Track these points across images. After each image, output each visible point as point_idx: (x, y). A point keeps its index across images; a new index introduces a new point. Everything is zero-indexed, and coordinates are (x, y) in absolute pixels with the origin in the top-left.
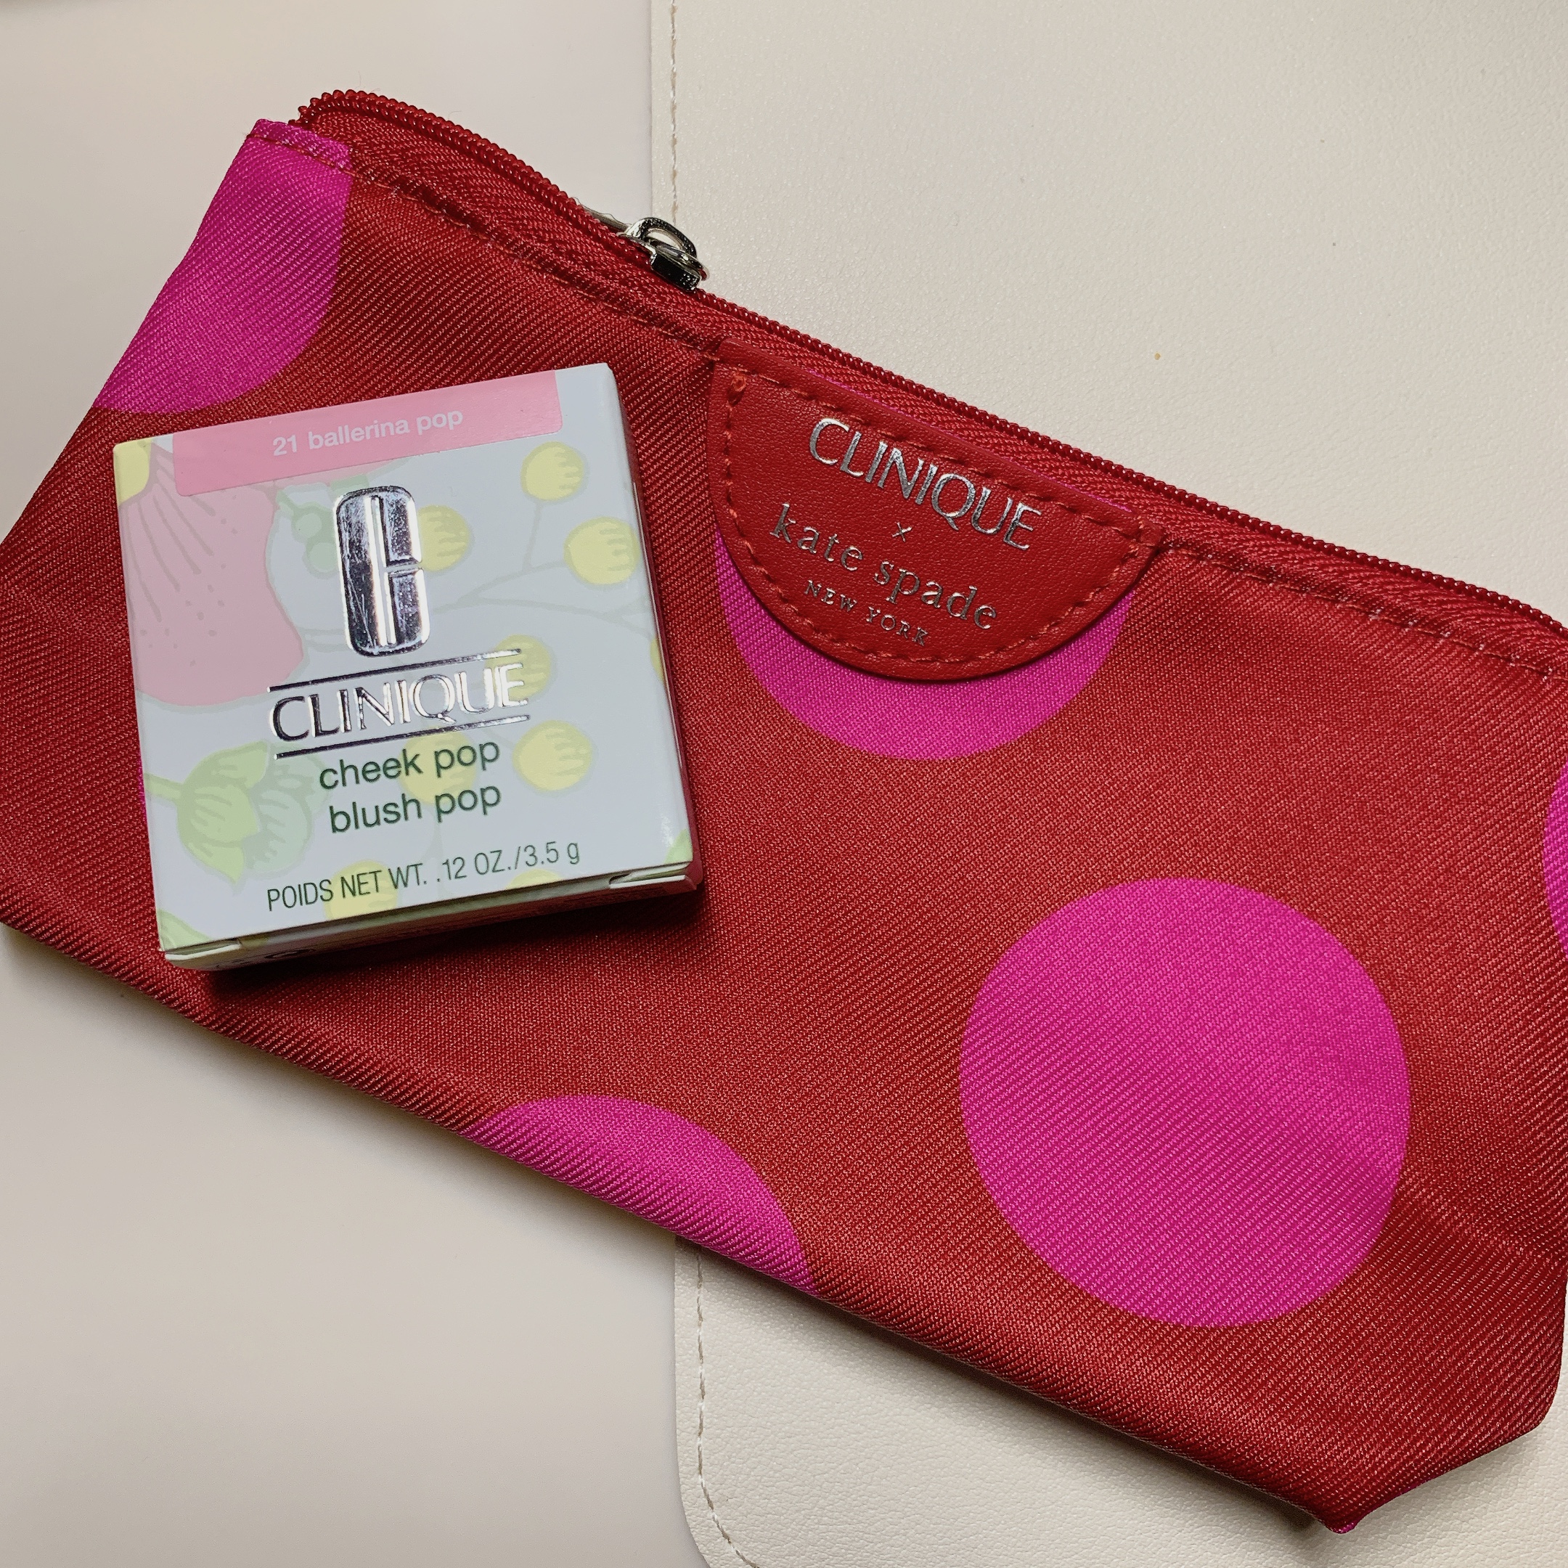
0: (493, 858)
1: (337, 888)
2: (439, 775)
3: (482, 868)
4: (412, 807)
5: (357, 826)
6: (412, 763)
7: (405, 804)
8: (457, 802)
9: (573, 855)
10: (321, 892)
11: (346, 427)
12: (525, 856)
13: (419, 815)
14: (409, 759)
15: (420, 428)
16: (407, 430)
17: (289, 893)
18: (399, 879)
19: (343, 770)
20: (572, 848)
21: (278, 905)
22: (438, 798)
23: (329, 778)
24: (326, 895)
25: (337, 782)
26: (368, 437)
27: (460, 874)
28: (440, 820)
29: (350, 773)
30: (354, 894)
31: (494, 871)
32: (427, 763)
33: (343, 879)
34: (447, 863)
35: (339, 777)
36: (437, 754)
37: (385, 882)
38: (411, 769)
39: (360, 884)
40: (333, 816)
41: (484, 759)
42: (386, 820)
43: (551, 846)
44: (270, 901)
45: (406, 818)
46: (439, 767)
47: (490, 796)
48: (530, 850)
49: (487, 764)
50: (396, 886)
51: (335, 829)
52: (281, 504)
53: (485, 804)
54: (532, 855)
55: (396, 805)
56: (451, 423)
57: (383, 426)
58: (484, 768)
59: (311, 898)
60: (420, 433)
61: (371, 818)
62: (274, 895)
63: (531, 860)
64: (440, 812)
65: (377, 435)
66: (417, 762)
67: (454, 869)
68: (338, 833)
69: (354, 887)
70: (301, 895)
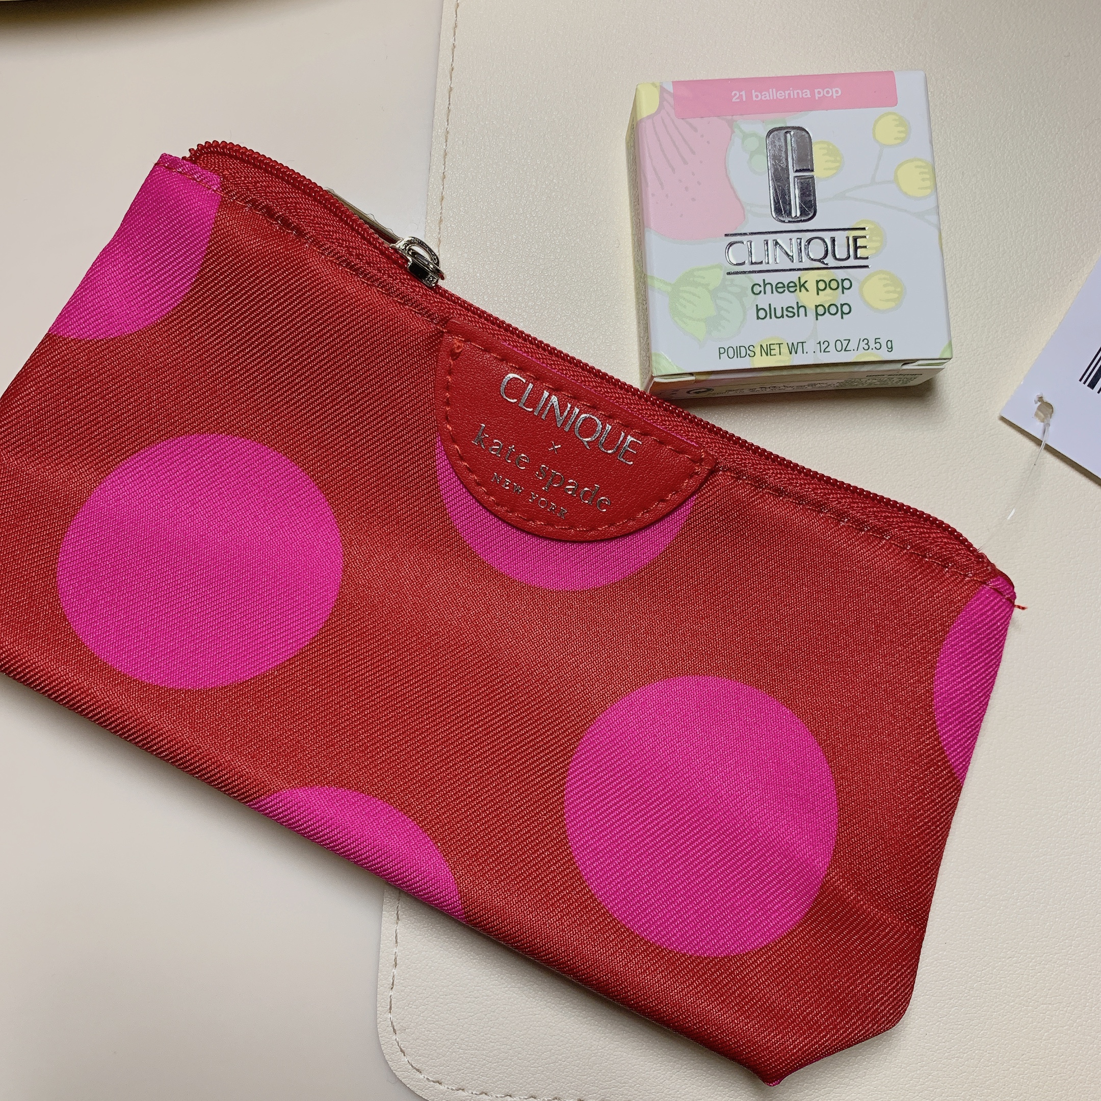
0: (845, 343)
1: (758, 350)
2: (818, 294)
3: (839, 348)
4: (802, 310)
5: (771, 318)
6: (803, 285)
7: (798, 308)
8: (827, 310)
9: (890, 347)
10: (748, 352)
11: (774, 90)
12: (863, 344)
13: (806, 315)
14: (802, 282)
15: (817, 96)
16: (809, 96)
17: (731, 350)
18: (793, 349)
19: (765, 285)
20: (889, 343)
21: (724, 356)
22: (817, 307)
23: (757, 289)
24: (752, 354)
25: (760, 292)
26: (787, 97)
27: (826, 350)
28: (817, 319)
29: (768, 287)
30: (767, 355)
31: (845, 350)
32: (811, 285)
33: (761, 346)
34: (820, 343)
35: (762, 289)
36: (818, 282)
37: (785, 350)
38: (803, 289)
39: (770, 349)
40: (758, 310)
41: (843, 288)
42: (787, 315)
43: (877, 341)
44: (720, 353)
45: (798, 316)
46: (818, 289)
47: (846, 308)
48: (866, 341)
49: (845, 291)
50: (791, 353)
51: (758, 318)
52: (736, 130)
53: (843, 313)
54: (867, 344)
55: (793, 308)
56: (835, 95)
57: (795, 92)
58: (843, 293)
59: (743, 354)
60: (817, 98)
61: (779, 314)
62: (722, 351)
63: (866, 347)
64: (817, 314)
65: (792, 97)
66: (806, 285)
67: (823, 347)
68: (760, 320)
69: (767, 351)
70: (737, 352)
